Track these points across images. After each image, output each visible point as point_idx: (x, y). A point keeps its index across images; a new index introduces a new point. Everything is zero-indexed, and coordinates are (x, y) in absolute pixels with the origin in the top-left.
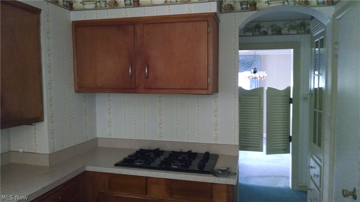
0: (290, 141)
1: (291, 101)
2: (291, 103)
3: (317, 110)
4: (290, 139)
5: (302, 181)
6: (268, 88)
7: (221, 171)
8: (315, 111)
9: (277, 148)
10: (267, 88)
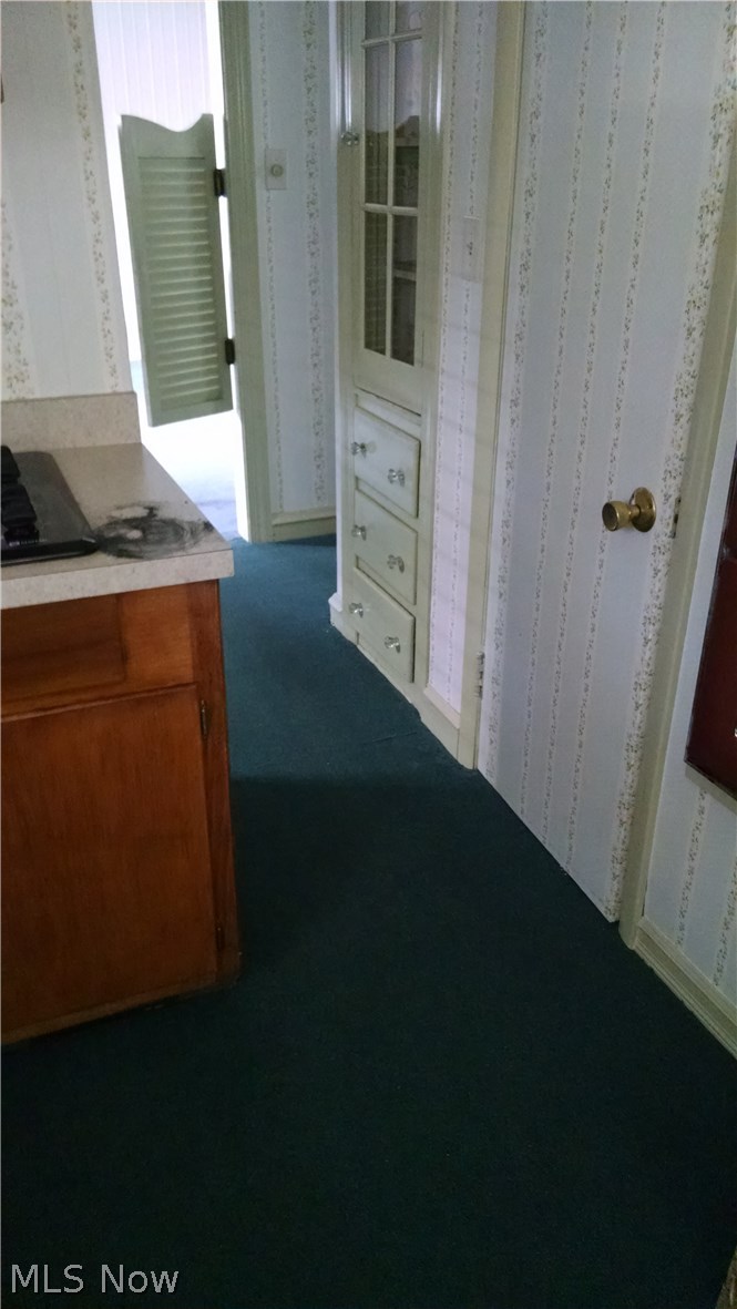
0: (230, 358)
1: (219, 183)
2: (223, 193)
3: (390, 209)
4: (229, 352)
5: (281, 507)
6: (124, 118)
7: (136, 528)
8: (369, 215)
9: (187, 393)
10: (119, 122)
